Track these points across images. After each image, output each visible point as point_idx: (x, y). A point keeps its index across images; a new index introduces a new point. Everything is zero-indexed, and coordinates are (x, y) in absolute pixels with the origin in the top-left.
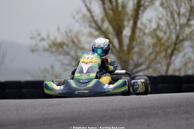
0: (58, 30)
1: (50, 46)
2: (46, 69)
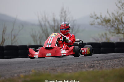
0: (108, 12)
1: (102, 22)
2: (102, 35)
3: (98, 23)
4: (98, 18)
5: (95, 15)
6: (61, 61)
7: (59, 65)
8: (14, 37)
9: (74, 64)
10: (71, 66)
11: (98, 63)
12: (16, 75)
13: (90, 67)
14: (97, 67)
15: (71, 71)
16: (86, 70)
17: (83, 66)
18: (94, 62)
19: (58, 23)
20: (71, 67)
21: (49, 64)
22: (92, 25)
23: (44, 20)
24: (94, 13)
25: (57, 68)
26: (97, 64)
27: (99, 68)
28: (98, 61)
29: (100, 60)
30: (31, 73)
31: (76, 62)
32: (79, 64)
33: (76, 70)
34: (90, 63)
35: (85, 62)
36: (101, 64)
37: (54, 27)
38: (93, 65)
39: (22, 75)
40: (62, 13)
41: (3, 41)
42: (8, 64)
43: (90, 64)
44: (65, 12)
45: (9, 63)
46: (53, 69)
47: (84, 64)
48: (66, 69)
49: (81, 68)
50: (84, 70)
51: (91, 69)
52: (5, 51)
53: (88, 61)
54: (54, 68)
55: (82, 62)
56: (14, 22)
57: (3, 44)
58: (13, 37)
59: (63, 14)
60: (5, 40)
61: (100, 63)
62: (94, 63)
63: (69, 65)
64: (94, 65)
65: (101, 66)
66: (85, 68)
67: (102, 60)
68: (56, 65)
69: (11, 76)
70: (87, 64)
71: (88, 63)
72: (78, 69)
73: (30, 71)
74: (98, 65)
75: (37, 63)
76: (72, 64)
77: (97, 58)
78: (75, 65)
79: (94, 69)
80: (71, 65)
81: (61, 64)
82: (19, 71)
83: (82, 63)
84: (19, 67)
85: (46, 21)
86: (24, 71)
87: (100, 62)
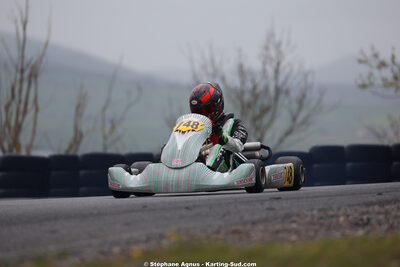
3: (384, 80)
4: (383, 65)
5: (376, 56)
6: (262, 204)
7: (257, 217)
8: (113, 127)
9: (306, 216)
10: (294, 222)
11: (383, 210)
12: (116, 250)
13: (357, 225)
14: (380, 223)
15: (294, 238)
16: (343, 235)
17: (334, 220)
18: (371, 209)
19: (253, 81)
20: (294, 225)
21: (224, 215)
22: (363, 86)
23: (210, 70)
24: (373, 48)
25: (249, 227)
26: (379, 213)
27: (385, 227)
28: (381, 204)
29: (388, 202)
30: (165, 242)
31: (312, 210)
32: (322, 214)
33: (311, 234)
34: (356, 211)
35: (339, 209)
36: (393, 214)
37: (242, 92)
38: (365, 217)
39: (136, 250)
40: (267, 48)
41: (78, 137)
42: (92, 214)
43: (356, 215)
44: (278, 45)
45: (95, 212)
46: (236, 232)
47: (337, 216)
48: (278, 232)
49: (329, 228)
50: (337, 234)
51: (360, 232)
52: (82, 172)
53: (349, 206)
54: (240, 228)
55: (331, 209)
56: (112, 76)
57: (77, 150)
58: (108, 126)
59: (273, 53)
60: (81, 136)
61: (387, 213)
62: (368, 212)
63: (287, 217)
64: (368, 220)
65: (391, 221)
66: (338, 227)
67: (396, 201)
68: (247, 217)
69: (102, 253)
70: (348, 216)
71: (349, 211)
72: (316, 231)
73: (162, 237)
74: (381, 217)
75: (184, 212)
76: (298, 215)
77: (380, 194)
78: (308, 219)
79: (368, 232)
80: (294, 218)
81: (264, 215)
82: (126, 236)
83: (331, 213)
84: (128, 224)
85: (214, 75)
86: (144, 238)
87: (387, 207)
